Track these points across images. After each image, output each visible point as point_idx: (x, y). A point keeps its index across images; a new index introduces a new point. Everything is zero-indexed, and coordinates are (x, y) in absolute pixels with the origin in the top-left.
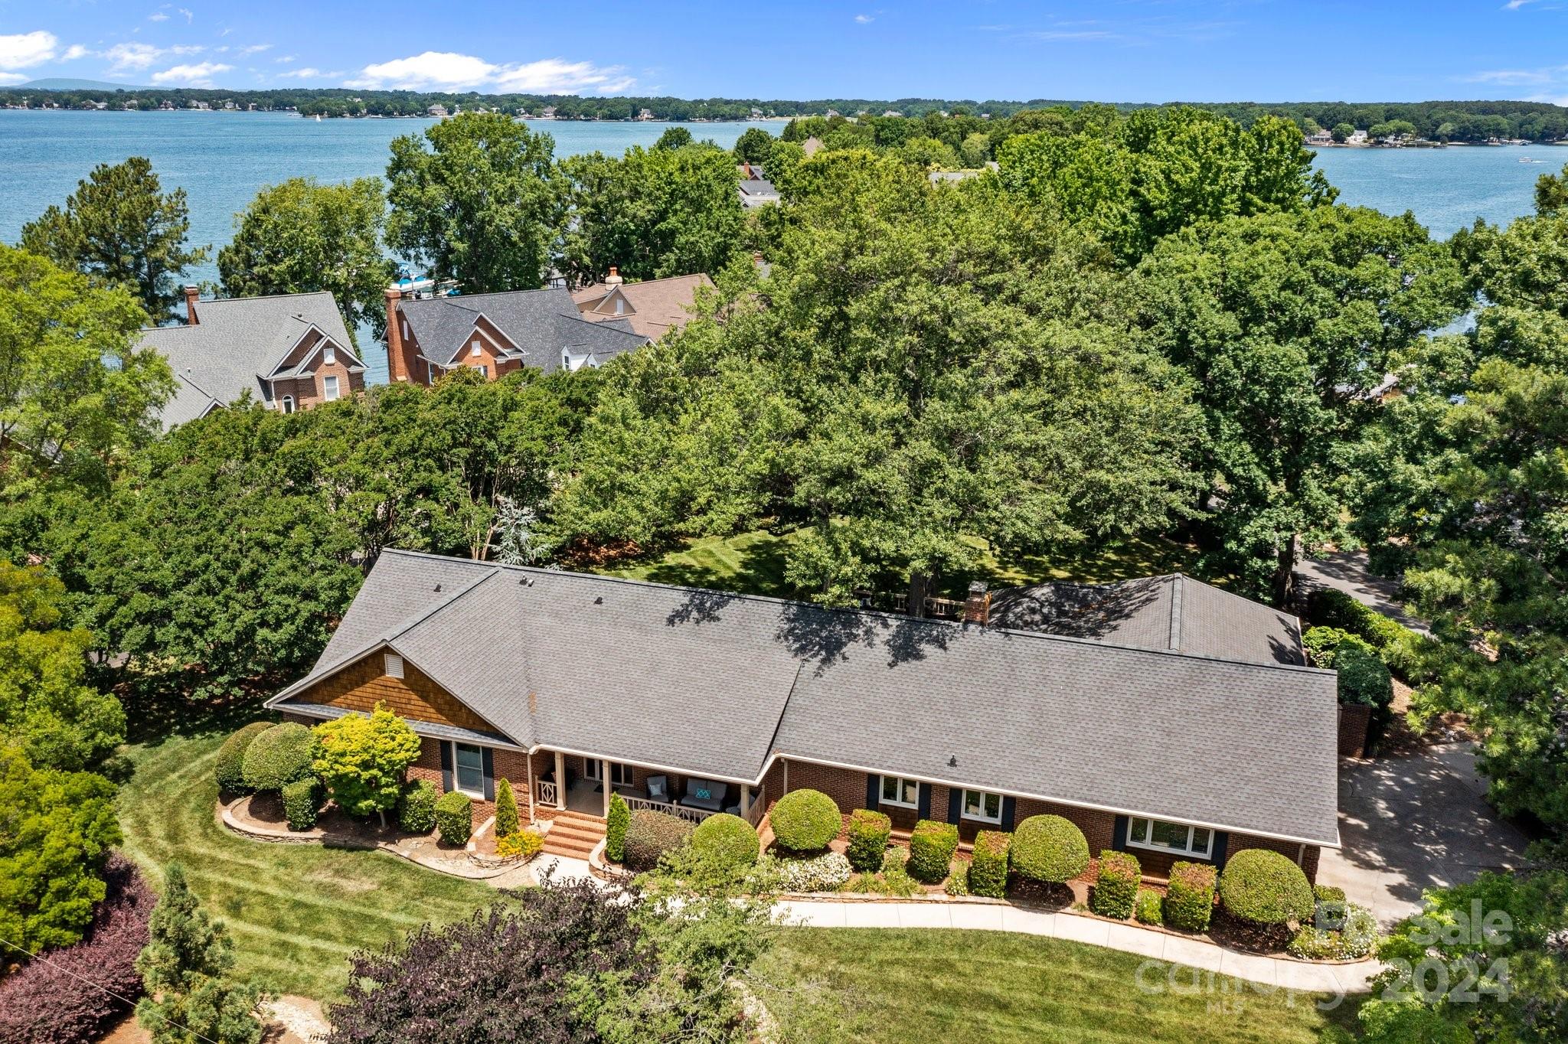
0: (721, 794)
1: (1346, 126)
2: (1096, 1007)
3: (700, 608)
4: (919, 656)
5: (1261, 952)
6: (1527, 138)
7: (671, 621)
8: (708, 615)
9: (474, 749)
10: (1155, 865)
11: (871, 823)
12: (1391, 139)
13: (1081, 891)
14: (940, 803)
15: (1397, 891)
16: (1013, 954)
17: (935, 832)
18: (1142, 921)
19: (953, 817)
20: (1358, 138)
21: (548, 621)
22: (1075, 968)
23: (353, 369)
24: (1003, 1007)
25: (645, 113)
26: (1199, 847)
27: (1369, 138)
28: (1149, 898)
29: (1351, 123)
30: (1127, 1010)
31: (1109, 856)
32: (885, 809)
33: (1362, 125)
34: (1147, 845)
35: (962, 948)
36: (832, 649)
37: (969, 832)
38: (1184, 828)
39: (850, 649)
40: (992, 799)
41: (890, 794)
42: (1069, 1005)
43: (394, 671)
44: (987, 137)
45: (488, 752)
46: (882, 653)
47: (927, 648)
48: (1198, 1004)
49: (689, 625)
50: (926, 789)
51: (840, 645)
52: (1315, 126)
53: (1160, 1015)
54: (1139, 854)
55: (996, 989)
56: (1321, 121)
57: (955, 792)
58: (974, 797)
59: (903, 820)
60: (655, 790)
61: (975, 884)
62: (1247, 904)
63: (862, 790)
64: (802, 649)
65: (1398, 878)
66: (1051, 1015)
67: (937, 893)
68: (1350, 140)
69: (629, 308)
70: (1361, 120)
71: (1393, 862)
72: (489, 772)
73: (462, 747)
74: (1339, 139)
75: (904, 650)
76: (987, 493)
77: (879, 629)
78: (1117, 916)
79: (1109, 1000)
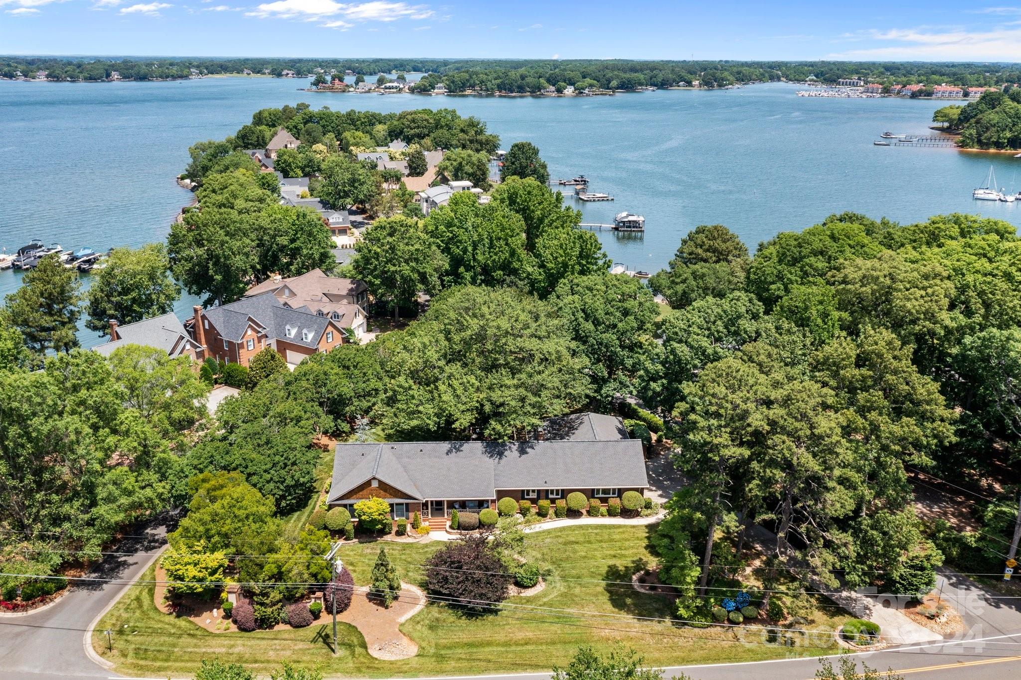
0: (477, 504)
1: (563, 84)
2: (599, 538)
3: (455, 448)
4: (527, 453)
5: (633, 517)
6: (655, 85)
7: (447, 454)
8: (458, 450)
9: (402, 504)
10: (604, 500)
11: (526, 504)
12: (586, 91)
13: (584, 511)
14: (543, 495)
15: (661, 496)
16: (574, 530)
17: (544, 503)
18: (603, 516)
19: (547, 498)
20: (569, 90)
21: (407, 460)
22: (590, 531)
23: (198, 350)
24: (577, 543)
25: (115, 75)
26: (614, 493)
27: (576, 89)
28: (603, 509)
29: (565, 81)
30: (606, 537)
31: (592, 500)
32: (527, 499)
33: (571, 83)
34: (601, 495)
35: (561, 531)
36: (501, 454)
37: (553, 501)
38: (609, 489)
39: (506, 453)
40: (557, 491)
41: (528, 495)
42: (592, 539)
43: (375, 484)
44: (386, 127)
45: (407, 504)
46: (517, 454)
47: (528, 450)
48: (623, 532)
49: (454, 454)
50: (539, 491)
51: (503, 453)
52: (546, 85)
53: (614, 537)
54: (600, 498)
55: (573, 539)
56: (549, 81)
57: (547, 491)
58: (552, 492)
59: (534, 501)
60: (457, 506)
61: (558, 515)
62: (630, 506)
63: (520, 495)
64: (491, 456)
65: (660, 492)
66: (590, 542)
67: (547, 519)
68: (566, 91)
69: (293, 294)
70: (570, 80)
71: (659, 488)
72: (407, 510)
73: (397, 504)
74: (559, 91)
75: (522, 452)
76: (544, 404)
77: (512, 446)
78: (596, 516)
79: (602, 536)
